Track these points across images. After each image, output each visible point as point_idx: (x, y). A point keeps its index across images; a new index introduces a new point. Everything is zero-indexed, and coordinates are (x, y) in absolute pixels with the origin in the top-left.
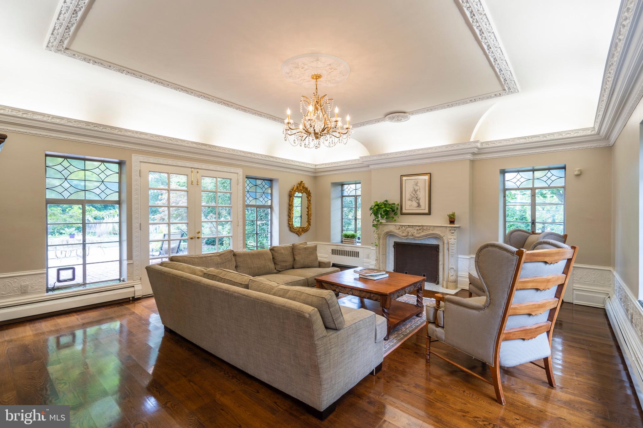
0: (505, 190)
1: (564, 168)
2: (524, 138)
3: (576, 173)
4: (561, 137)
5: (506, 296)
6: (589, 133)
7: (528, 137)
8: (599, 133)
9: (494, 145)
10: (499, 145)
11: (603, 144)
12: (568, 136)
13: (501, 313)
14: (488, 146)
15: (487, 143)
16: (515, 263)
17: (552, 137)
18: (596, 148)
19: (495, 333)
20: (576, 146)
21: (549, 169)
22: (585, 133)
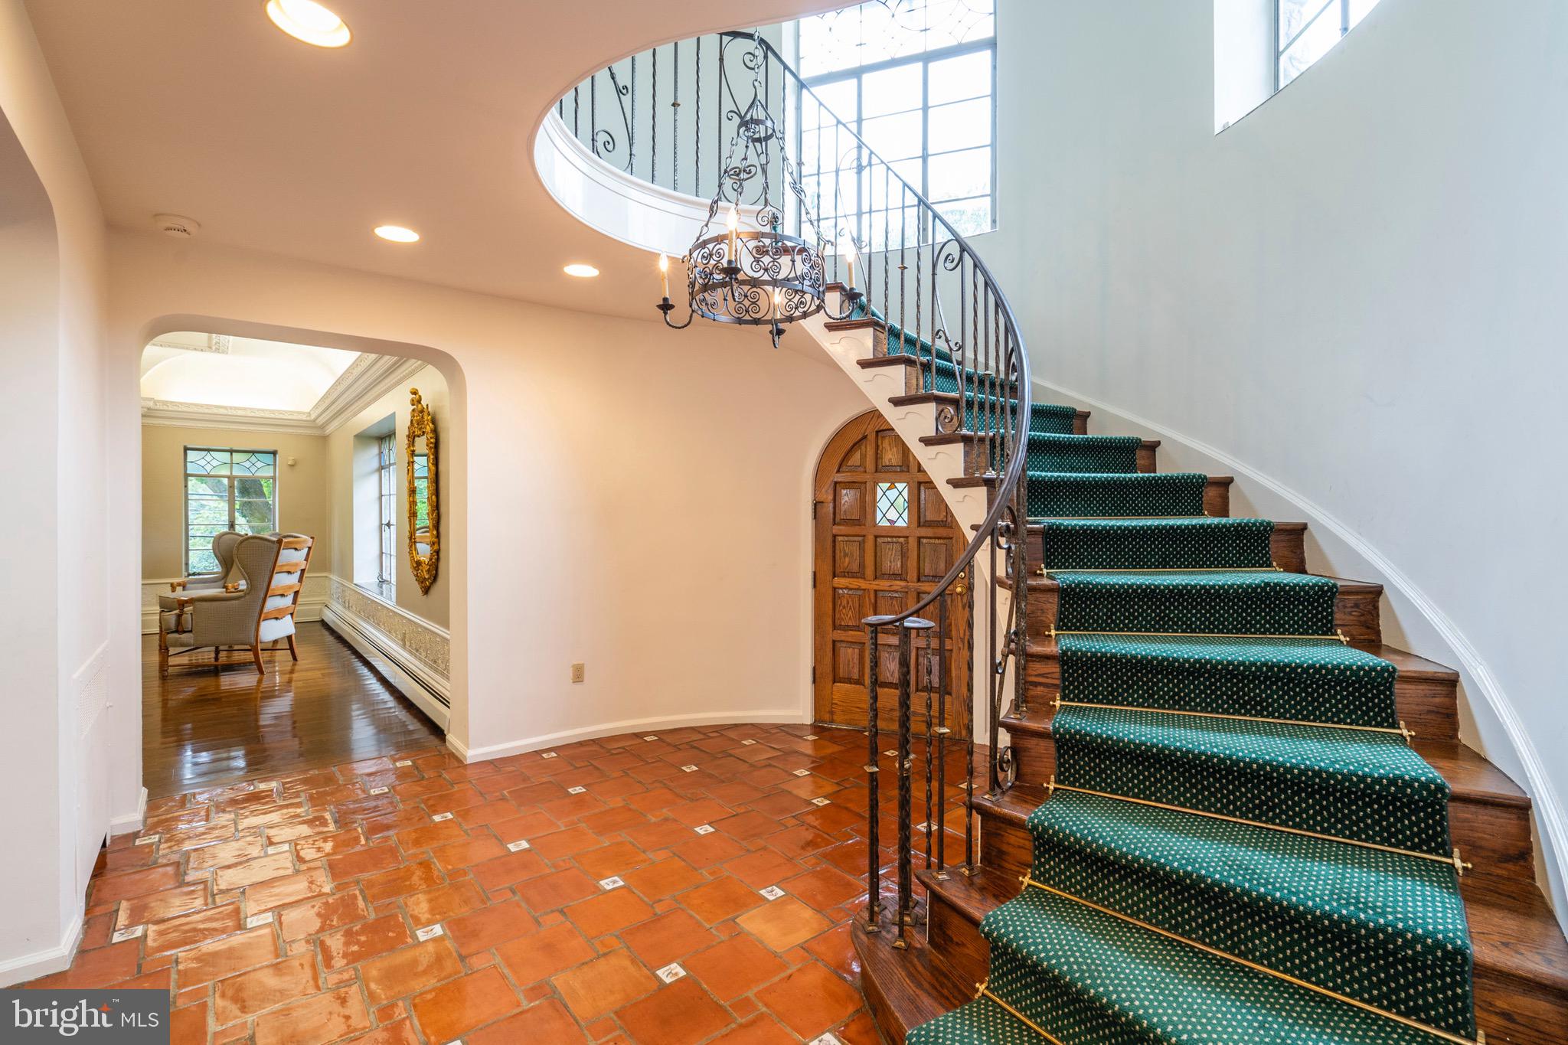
0: (187, 476)
1: (274, 453)
2: (225, 408)
3: (290, 462)
4: (273, 416)
5: (267, 580)
6: (304, 417)
7: (231, 408)
8: (314, 420)
9: (175, 408)
10: (185, 409)
11: (317, 432)
12: (281, 416)
13: (262, 596)
14: (165, 408)
15: (165, 403)
16: (275, 550)
17: (262, 415)
18: (310, 436)
19: (257, 614)
20: (281, 430)
21: (253, 452)
22: (300, 417)
